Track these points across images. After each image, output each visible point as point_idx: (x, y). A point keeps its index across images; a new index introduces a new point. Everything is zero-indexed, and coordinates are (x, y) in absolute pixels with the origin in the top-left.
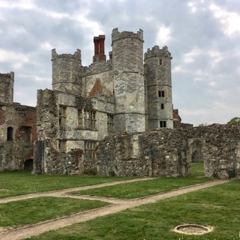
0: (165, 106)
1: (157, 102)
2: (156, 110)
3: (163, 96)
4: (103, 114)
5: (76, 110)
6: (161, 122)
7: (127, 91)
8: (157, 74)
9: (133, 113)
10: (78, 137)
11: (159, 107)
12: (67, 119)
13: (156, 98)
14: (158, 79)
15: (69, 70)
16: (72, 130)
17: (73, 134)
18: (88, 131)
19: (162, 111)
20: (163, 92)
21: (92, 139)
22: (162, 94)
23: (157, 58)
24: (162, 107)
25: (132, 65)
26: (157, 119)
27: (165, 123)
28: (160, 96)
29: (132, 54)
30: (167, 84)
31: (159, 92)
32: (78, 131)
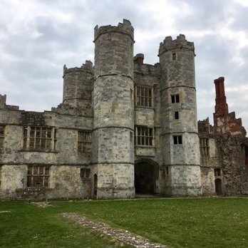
0: (181, 114)
1: (169, 110)
2: (168, 121)
3: (178, 101)
4: (70, 131)
5: (20, 129)
6: (175, 138)
7: (102, 100)
8: (168, 74)
9: (108, 127)
10: (21, 160)
11: (171, 117)
12: (6, 139)
13: (168, 106)
14: (171, 80)
15: (74, 85)
16: (13, 152)
17: (14, 157)
18: (35, 153)
19: (175, 121)
20: (178, 96)
21: (42, 162)
22: (176, 99)
23: (169, 52)
24: (177, 116)
25: (108, 66)
26: (169, 134)
27: (180, 138)
28: (173, 102)
29: (109, 52)
30: (183, 84)
31: (173, 97)
32: (22, 153)
